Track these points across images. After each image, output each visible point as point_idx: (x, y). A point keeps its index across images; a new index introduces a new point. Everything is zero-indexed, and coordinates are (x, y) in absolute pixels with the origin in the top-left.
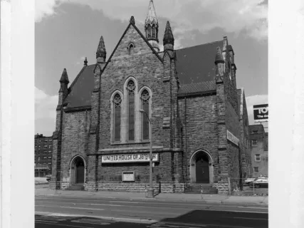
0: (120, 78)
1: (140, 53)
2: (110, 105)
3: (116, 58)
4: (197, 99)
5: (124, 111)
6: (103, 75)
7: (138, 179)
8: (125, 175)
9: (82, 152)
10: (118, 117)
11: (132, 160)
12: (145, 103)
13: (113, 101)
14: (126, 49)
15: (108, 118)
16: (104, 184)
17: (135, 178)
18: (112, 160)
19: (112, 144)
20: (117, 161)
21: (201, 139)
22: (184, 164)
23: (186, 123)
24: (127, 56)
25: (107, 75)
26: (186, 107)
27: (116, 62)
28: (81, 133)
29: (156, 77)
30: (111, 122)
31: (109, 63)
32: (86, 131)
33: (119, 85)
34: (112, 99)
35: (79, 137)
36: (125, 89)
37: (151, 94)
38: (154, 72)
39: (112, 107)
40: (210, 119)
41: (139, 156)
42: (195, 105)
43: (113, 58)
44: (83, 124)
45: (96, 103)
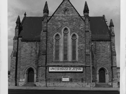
0: (60, 26)
1: (71, 15)
2: (53, 40)
3: (57, 15)
4: (101, 42)
5: (62, 44)
6: (48, 23)
7: (71, 80)
8: (63, 78)
9: (34, 65)
10: (57, 47)
11: (68, 71)
12: (74, 41)
13: (55, 38)
14: (63, 11)
15: (52, 47)
16: (51, 83)
17: (70, 80)
18: (56, 70)
19: (54, 61)
20: (59, 71)
21: (103, 61)
22: (94, 73)
23: (95, 54)
24: (64, 15)
25: (51, 23)
26: (95, 45)
27: (57, 17)
28: (33, 54)
29: (80, 28)
30: (54, 49)
31: (52, 17)
32: (36, 53)
33: (59, 30)
34: (54, 37)
35: (31, 56)
36: (62, 32)
37: (78, 37)
38: (79, 26)
39: (54, 41)
40: (107, 53)
41: (72, 68)
42: (100, 45)
43: (55, 15)
44: (34, 49)
45: (45, 38)
